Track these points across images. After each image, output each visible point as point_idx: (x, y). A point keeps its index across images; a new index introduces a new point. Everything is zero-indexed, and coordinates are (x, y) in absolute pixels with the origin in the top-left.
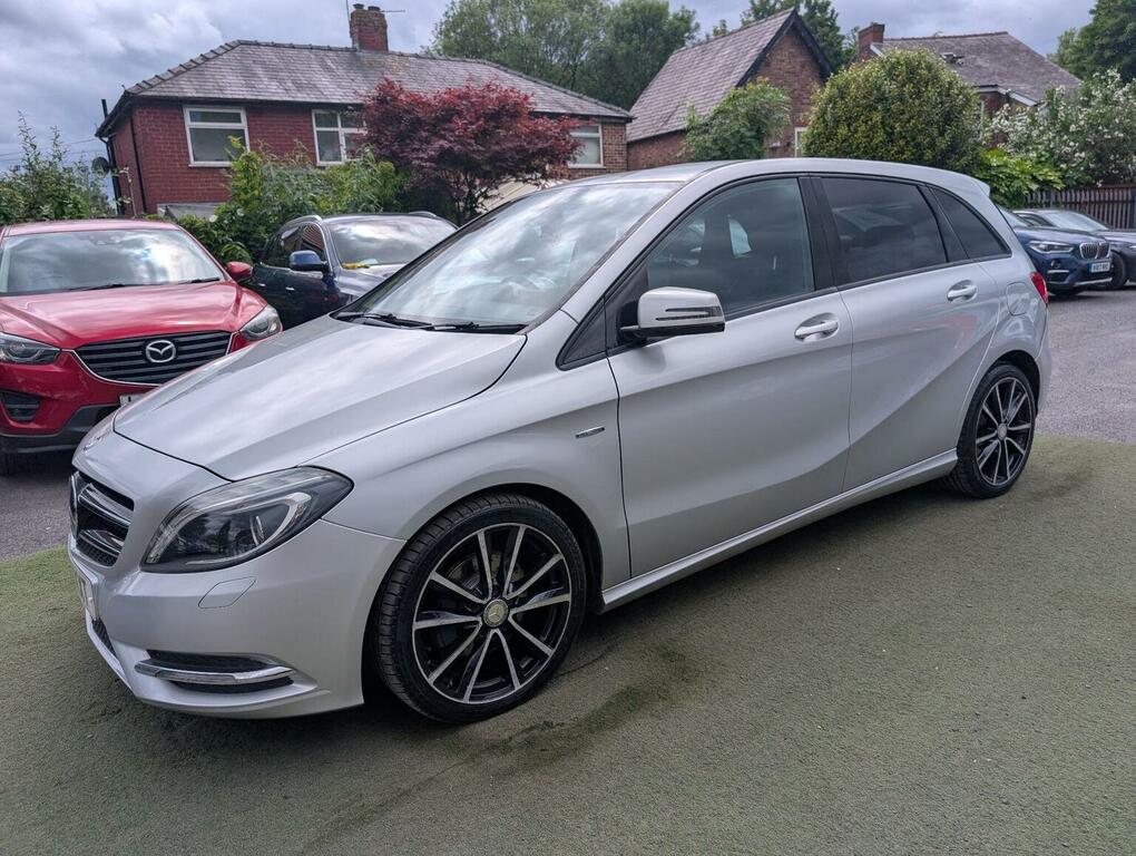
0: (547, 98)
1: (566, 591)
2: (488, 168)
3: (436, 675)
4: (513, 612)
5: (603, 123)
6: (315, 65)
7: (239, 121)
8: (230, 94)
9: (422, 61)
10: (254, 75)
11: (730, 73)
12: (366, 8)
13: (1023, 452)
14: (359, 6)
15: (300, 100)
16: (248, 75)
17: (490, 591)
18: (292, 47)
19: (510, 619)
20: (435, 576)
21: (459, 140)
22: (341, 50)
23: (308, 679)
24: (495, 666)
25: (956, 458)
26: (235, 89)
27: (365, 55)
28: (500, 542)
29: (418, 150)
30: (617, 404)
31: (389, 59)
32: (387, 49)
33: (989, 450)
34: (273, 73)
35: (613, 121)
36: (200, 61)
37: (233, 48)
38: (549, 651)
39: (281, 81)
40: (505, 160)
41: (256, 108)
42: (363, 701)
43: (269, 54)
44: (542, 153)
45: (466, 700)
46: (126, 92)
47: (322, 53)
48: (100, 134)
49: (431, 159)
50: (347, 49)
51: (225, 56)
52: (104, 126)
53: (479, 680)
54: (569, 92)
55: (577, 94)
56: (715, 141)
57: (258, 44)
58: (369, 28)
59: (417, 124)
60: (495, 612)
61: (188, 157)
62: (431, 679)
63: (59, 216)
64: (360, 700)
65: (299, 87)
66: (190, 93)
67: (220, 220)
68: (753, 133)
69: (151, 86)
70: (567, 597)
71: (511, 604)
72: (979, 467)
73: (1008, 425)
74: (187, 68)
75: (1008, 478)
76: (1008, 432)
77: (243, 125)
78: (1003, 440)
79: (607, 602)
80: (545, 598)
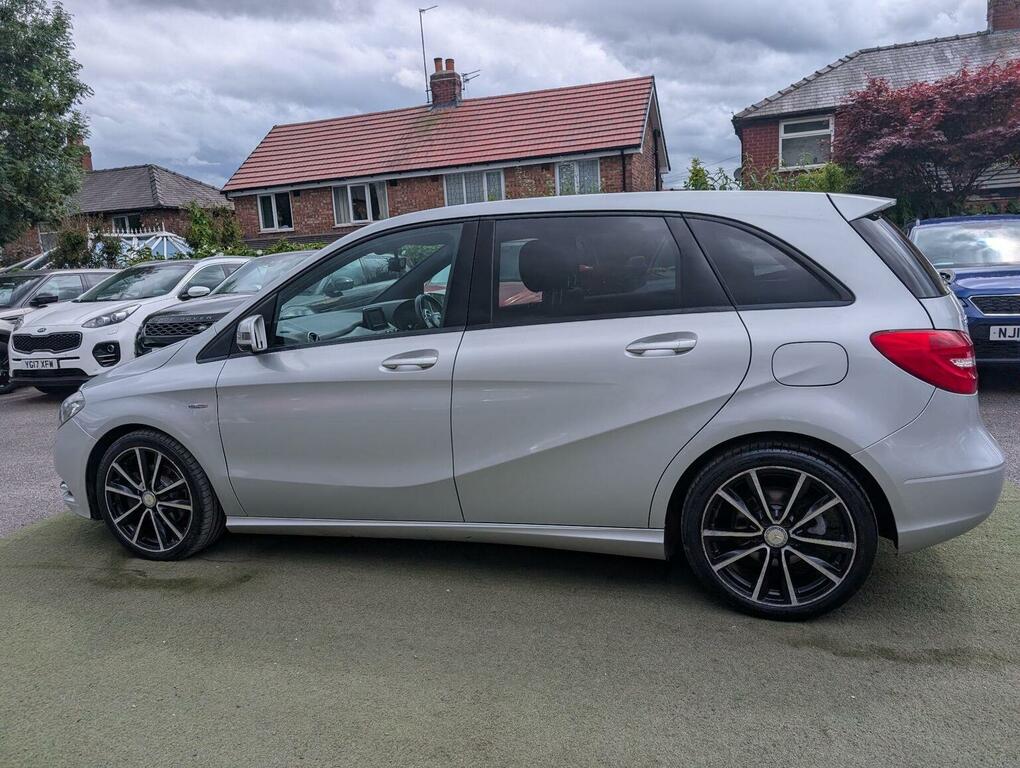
1: (188, 504)
3: (118, 520)
4: (158, 503)
6: (930, 59)
7: (828, 128)
8: (823, 104)
16: (851, 83)
18: (915, 44)
19: (157, 507)
20: (114, 464)
22: (971, 36)
24: (148, 528)
25: (660, 540)
26: (830, 98)
27: (999, 35)
30: (216, 392)
33: (740, 554)
36: (811, 79)
38: (180, 536)
42: (90, 518)
43: (885, 57)
46: (735, 117)
47: (945, 44)
50: (979, 34)
51: (839, 69)
53: (139, 534)
57: (878, 50)
61: (778, 164)
62: (115, 521)
64: (89, 515)
66: (788, 109)
69: (758, 108)
70: (190, 508)
71: (158, 498)
72: (713, 567)
73: (791, 532)
74: (796, 87)
75: (791, 603)
76: (791, 541)
77: (831, 130)
78: (779, 549)
79: (228, 524)
80: (180, 503)
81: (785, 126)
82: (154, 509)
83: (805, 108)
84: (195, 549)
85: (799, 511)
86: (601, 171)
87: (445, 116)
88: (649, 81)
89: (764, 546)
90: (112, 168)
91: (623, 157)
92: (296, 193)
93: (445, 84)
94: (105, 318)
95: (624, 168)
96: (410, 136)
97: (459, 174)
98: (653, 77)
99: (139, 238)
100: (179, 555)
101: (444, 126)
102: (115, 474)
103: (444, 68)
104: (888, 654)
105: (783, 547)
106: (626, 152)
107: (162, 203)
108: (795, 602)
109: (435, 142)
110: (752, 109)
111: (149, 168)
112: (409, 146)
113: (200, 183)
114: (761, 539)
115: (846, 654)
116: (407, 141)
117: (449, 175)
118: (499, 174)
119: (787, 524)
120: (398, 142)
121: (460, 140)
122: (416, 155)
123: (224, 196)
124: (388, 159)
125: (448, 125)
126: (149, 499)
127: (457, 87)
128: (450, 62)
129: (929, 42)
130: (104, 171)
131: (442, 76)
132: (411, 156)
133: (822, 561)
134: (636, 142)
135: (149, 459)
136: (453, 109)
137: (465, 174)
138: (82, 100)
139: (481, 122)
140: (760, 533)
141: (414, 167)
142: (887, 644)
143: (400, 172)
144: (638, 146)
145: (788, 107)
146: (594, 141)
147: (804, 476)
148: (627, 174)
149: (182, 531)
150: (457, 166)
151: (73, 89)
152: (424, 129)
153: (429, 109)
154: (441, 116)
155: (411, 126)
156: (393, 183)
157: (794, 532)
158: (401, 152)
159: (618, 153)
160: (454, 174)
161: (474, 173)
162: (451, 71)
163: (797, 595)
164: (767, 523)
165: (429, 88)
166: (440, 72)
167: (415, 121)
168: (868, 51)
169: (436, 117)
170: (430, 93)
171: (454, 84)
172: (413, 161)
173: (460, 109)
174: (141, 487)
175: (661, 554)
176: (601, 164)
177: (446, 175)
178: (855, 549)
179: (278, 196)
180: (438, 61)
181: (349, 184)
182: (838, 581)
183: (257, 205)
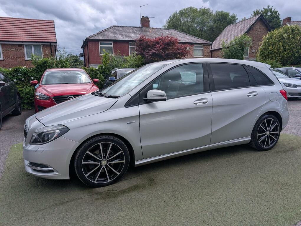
0: (189, 39)
1: (123, 160)
2: (165, 57)
3: (87, 175)
4: (109, 163)
5: (204, 45)
6: (131, 31)
7: (112, 45)
8: (110, 38)
9: (157, 30)
10: (116, 34)
11: (241, 32)
12: (145, 17)
13: (276, 139)
14: (143, 17)
15: (126, 40)
16: (115, 34)
17: (103, 158)
18: (126, 27)
19: (108, 165)
20: (88, 152)
21: (158, 50)
22: (138, 27)
23: (57, 172)
24: (103, 175)
25: (250, 139)
26: (111, 37)
27: (144, 28)
28: (106, 146)
29: (148, 53)
30: (139, 117)
31: (150, 29)
32: (149, 27)
33: (263, 138)
34: (121, 33)
35: (207, 45)
36: (104, 31)
37: (112, 27)
38: (118, 174)
39: (122, 35)
40: (170, 55)
41: (116, 42)
42: (69, 178)
43: (121, 29)
44: (179, 53)
45: (95, 182)
46: (86, 38)
47: (133, 28)
48: (82, 48)
49: (150, 55)
50: (139, 27)
51: (110, 29)
52: (82, 46)
53: (98, 178)
54: (196, 37)
55: (197, 38)
56: (230, 51)
57: (118, 26)
58: (145, 21)
59: (148, 46)
60: (104, 162)
61: (99, 53)
62: (86, 176)
63: (62, 67)
64: (68, 178)
65: (126, 36)
66: (101, 38)
67: (99, 69)
68: (241, 48)
69: (92, 37)
70: (124, 161)
72: (259, 142)
73: (270, 131)
74: (101, 32)
77: (112, 46)
79: (136, 164)
80: (119, 161)
81: (100, 43)
83: (106, 39)
86: (43, 49)
88: (53, 22)
91: (51, 45)
95: (51, 49)
102: (87, 156)
105: (269, 135)
108: (270, 146)
129: (129, 27)
134: (55, 41)
144: (56, 43)
145: (101, 37)
146: (39, 39)
147: (272, 119)
159: (49, 44)
168: (116, 26)
174: (101, 158)
175: (250, 142)
176: (42, 47)
178: (279, 133)
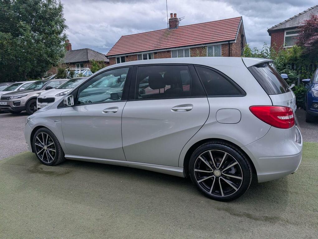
1: (55, 150)
3: (38, 153)
20: (37, 137)
25: (182, 171)
36: (297, 16)
37: (313, 8)
46: (268, 30)
51: (308, 12)
53: (43, 157)
61: (283, 45)
69: (277, 27)
71: (48, 147)
72: (197, 181)
73: (222, 172)
75: (222, 196)
76: (222, 175)
78: (218, 177)
79: (65, 156)
80: (53, 149)
81: (287, 32)
82: (47, 150)
83: (294, 26)
84: (57, 163)
85: (225, 165)
86: (222, 48)
87: (173, 32)
88: (240, 18)
89: (213, 176)
90: (77, 49)
91: (229, 44)
92: (127, 57)
93: (174, 22)
94: (62, 94)
95: (229, 47)
96: (162, 38)
97: (176, 50)
98: (242, 17)
99: (81, 70)
100: (53, 164)
101: (172, 35)
102: (37, 140)
103: (173, 16)
104: (249, 216)
105: (220, 176)
106: (230, 42)
107: (89, 59)
108: (223, 195)
109: (169, 40)
110: (275, 27)
111: (87, 49)
112: (161, 41)
113: (101, 54)
114: (213, 174)
115: (234, 215)
116: (161, 40)
117: (173, 50)
118: (188, 50)
119: (221, 169)
120: (158, 40)
121: (177, 39)
122: (163, 44)
123: (106, 57)
124: (154, 46)
125: (174, 35)
126: (45, 148)
127: (177, 22)
128: (175, 15)
130: (75, 50)
131: (172, 19)
132: (161, 44)
133: (232, 183)
134: (234, 39)
135: (45, 136)
136: (176, 29)
137: (178, 50)
138: (66, 30)
139: (184, 33)
140: (212, 172)
141: (162, 48)
142: (251, 212)
143: (158, 50)
144: (234, 40)
146: (220, 39)
147: (226, 153)
148: (230, 49)
149: (53, 158)
150: (175, 48)
151: (63, 27)
152: (166, 36)
153: (168, 29)
154: (171, 32)
155: (162, 35)
156: (156, 53)
157: (223, 172)
158: (158, 43)
159: (228, 43)
160: (174, 50)
161: (181, 50)
162: (175, 17)
163: (224, 193)
164: (214, 168)
165: (168, 23)
166: (172, 18)
167: (163, 33)
169: (170, 32)
170: (169, 24)
171: (176, 22)
172: (162, 46)
173: (178, 29)
174: (43, 144)
175: (183, 176)
176: (222, 46)
177: (172, 51)
178: (242, 179)
179: (121, 57)
180: (171, 14)
181: (142, 53)
182: (237, 190)
183: (115, 60)
